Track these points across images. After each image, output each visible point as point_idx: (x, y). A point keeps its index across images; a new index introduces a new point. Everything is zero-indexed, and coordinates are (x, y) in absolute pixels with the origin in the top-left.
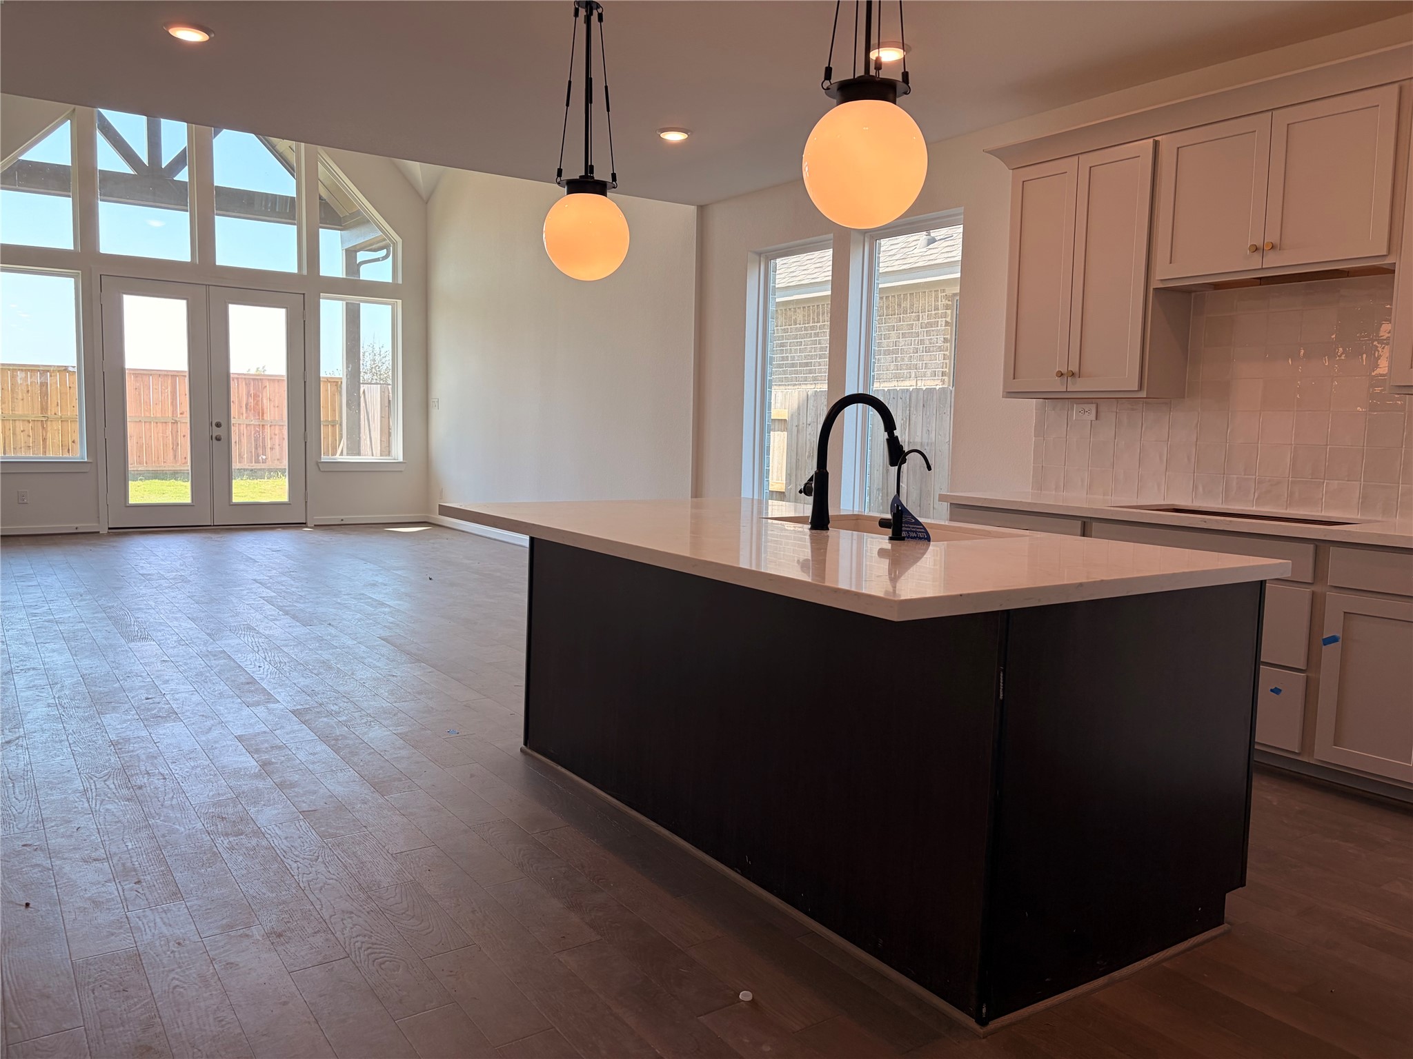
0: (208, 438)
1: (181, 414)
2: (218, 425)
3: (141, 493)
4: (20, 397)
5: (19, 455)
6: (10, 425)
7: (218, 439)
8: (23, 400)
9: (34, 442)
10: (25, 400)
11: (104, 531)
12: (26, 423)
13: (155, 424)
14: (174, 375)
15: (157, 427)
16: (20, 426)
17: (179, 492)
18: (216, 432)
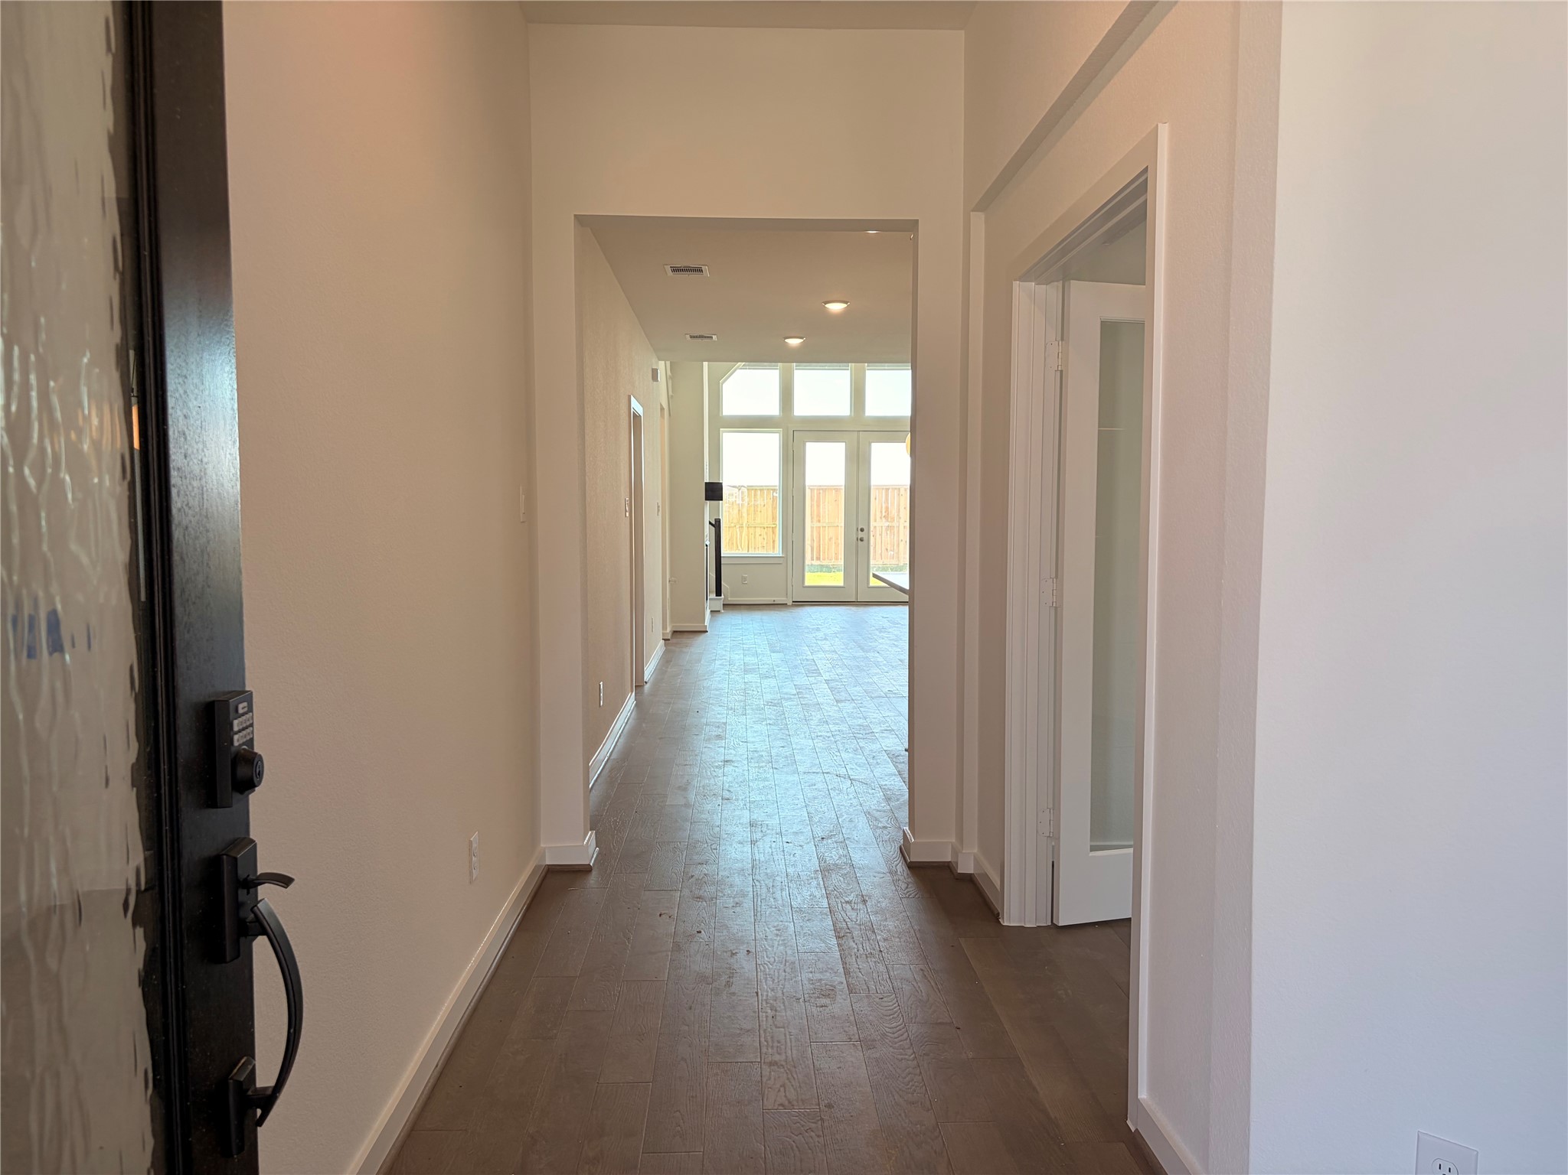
0: (855, 539)
2: (862, 530)
3: (812, 579)
4: (759, 510)
5: (757, 552)
6: (752, 530)
7: (862, 540)
9: (767, 543)
11: (790, 603)
12: (762, 529)
14: (837, 490)
16: (758, 531)
17: (836, 579)
18: (861, 535)
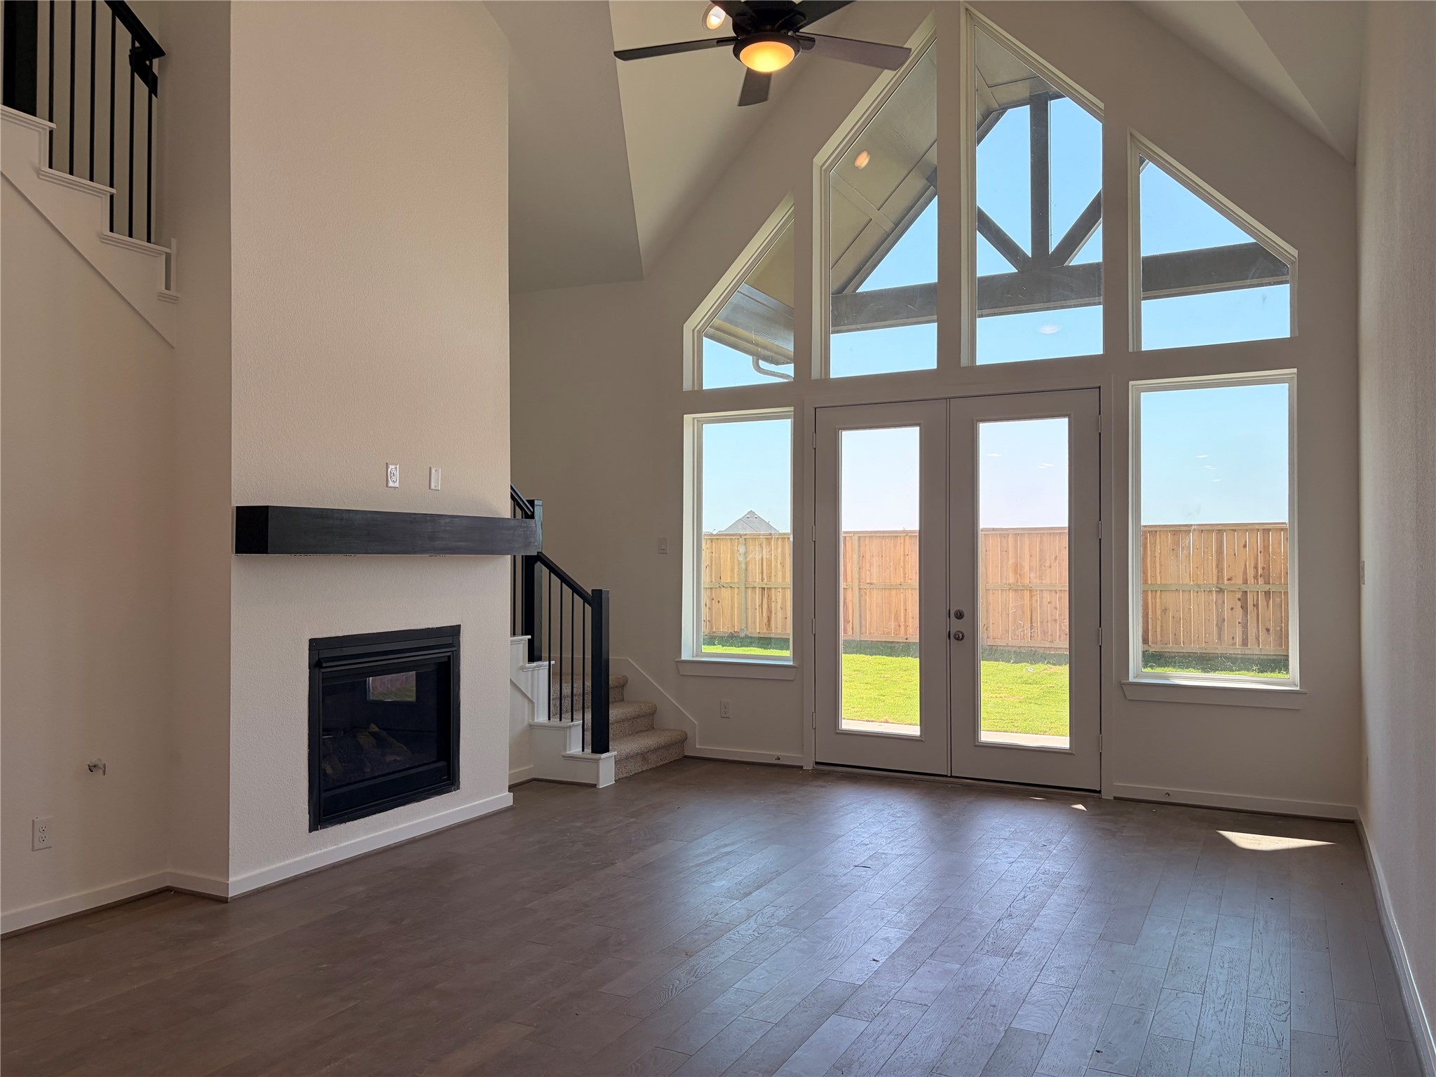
0: (945, 635)
1: (1229, 580)
2: (959, 616)
7: (958, 638)
8: (1050, 567)
10: (1052, 568)
11: (809, 766)
13: (1195, 594)
15: (1198, 596)
18: (957, 625)
